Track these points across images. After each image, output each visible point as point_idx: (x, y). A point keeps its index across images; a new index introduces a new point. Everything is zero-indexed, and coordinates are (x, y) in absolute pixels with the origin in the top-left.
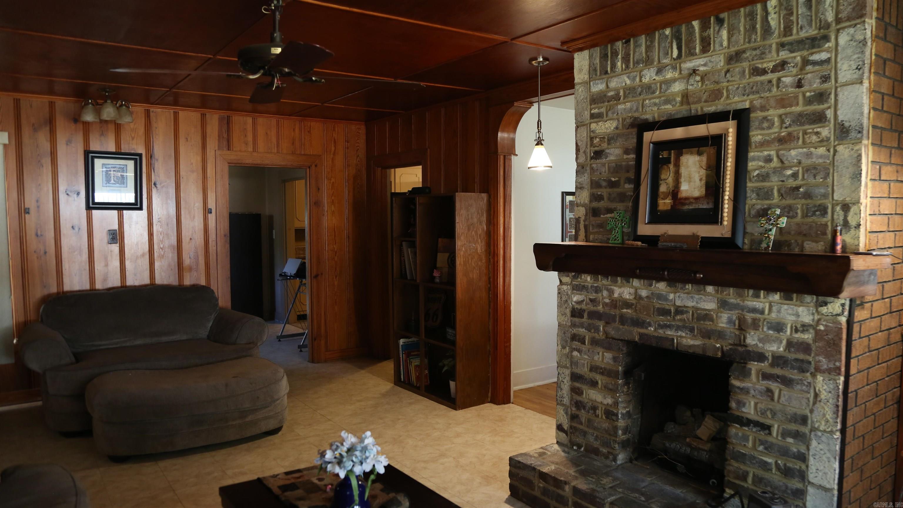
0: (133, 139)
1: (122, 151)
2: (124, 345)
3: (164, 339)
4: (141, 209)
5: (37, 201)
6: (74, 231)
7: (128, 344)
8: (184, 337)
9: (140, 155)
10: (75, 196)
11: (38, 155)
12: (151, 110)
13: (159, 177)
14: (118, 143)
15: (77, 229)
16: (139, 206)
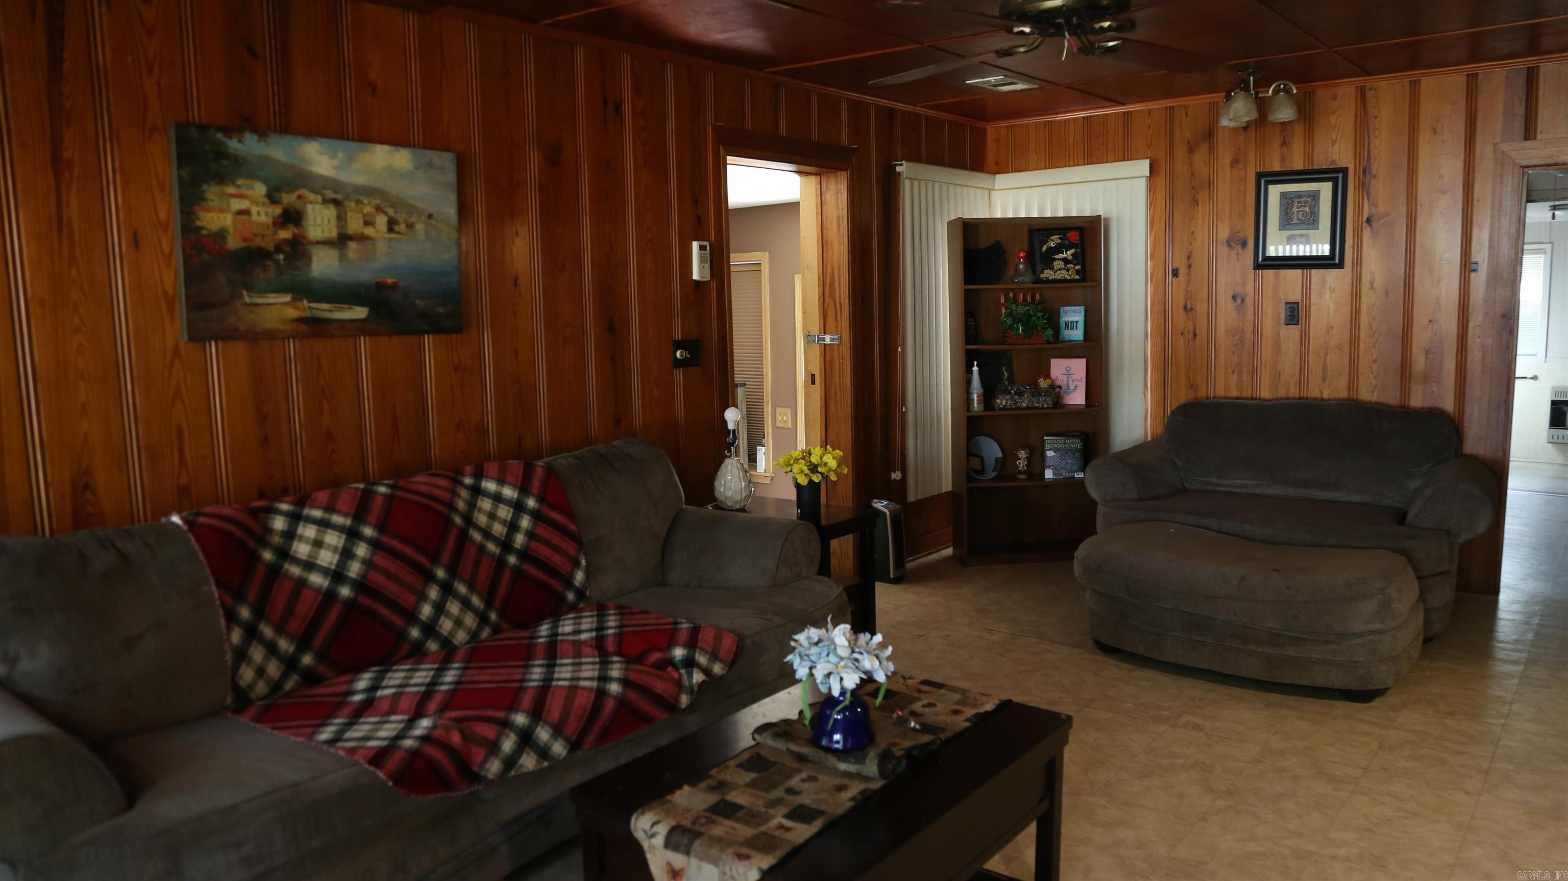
0: (1334, 143)
1: (1315, 168)
2: (1252, 491)
3: (1318, 494)
4: (1340, 266)
5: (1189, 258)
6: (1236, 304)
7: (1258, 491)
8: (1356, 498)
9: (1345, 171)
10: (1239, 247)
11: (1193, 187)
12: (1368, 85)
13: (1376, 206)
14: (1309, 154)
15: (1239, 300)
16: (1337, 261)
